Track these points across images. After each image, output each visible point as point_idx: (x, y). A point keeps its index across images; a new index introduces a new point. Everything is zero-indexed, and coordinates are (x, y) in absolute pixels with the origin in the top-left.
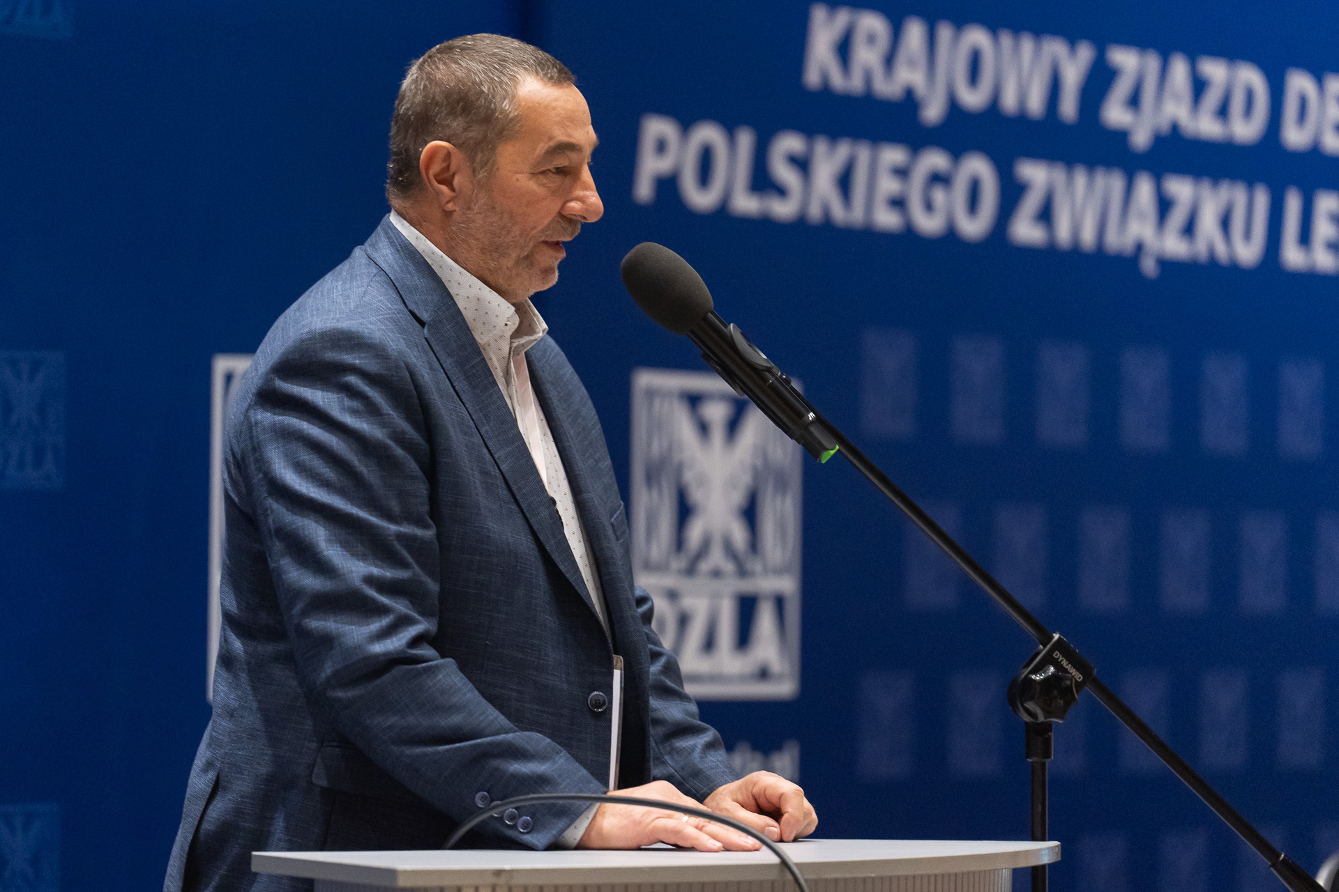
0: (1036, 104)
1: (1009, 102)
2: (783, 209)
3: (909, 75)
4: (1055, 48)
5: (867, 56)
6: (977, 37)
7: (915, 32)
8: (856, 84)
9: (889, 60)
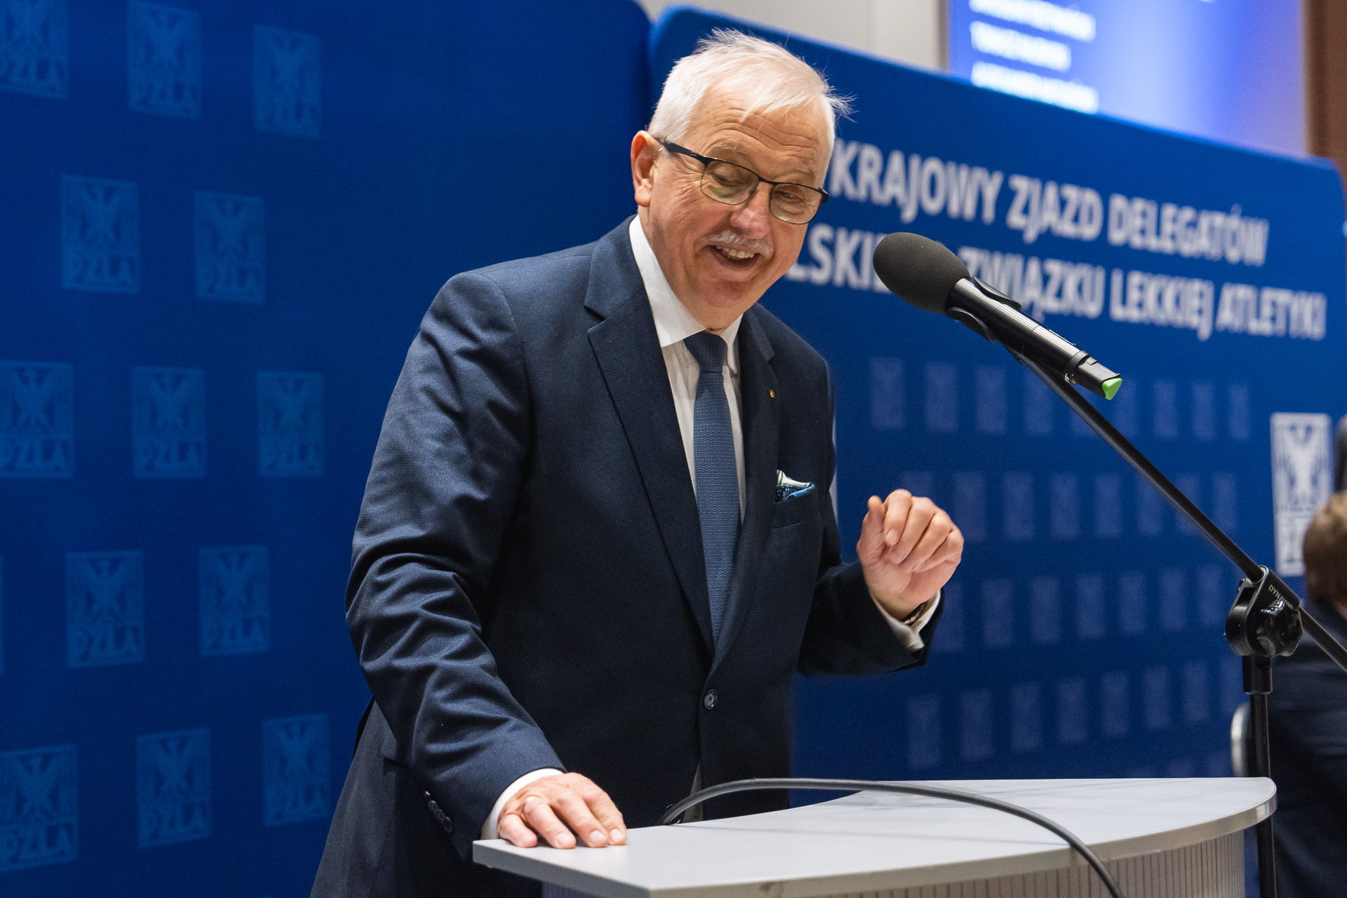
0: (969, 211)
1: (954, 209)
2: (819, 276)
3: (894, 189)
4: (980, 174)
5: (868, 175)
6: (933, 165)
7: (896, 160)
8: (862, 193)
9: (882, 178)
